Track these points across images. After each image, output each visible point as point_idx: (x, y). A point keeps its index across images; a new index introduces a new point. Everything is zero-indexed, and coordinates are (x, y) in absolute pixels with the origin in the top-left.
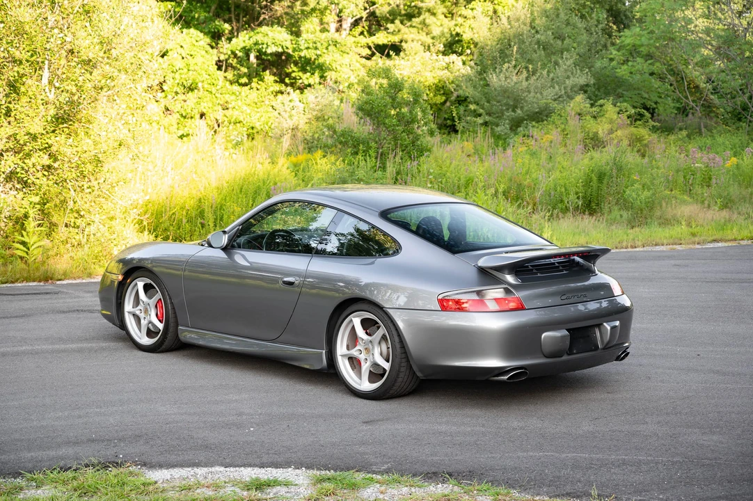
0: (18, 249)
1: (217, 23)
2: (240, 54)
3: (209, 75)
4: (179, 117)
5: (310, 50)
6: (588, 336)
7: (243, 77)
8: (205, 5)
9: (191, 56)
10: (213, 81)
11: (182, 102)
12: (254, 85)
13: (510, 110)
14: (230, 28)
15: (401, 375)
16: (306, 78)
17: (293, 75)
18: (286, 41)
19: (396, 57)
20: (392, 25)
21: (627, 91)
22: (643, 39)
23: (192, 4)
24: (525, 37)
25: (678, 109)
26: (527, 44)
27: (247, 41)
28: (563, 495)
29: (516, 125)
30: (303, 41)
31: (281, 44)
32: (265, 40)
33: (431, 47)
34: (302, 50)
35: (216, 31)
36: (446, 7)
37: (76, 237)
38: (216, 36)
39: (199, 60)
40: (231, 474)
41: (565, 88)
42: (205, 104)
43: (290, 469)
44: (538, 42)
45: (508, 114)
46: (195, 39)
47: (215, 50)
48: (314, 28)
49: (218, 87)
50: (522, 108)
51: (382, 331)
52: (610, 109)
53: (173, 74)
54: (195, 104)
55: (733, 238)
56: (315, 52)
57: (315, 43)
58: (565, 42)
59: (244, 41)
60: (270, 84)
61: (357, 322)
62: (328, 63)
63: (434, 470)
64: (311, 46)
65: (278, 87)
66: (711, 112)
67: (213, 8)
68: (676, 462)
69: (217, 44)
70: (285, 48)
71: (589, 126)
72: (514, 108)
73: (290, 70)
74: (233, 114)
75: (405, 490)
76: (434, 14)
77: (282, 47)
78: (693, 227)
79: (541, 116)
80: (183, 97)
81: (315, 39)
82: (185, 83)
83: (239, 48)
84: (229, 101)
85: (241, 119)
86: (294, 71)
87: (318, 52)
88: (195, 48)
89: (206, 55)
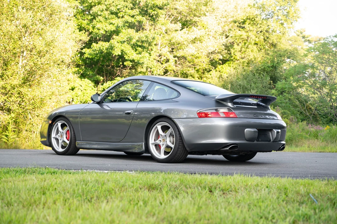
0: (4, 138)
1: (97, 76)
6: (266, 134)
8: (92, 69)
9: (85, 90)
14: (103, 79)
15: (180, 150)
22: (286, 85)
23: (86, 69)
24: (234, 83)
26: (235, 86)
27: (110, 85)
35: (97, 80)
36: (199, 74)
37: (30, 136)
38: (97, 83)
39: (89, 92)
44: (240, 86)
46: (87, 83)
47: (96, 89)
51: (171, 130)
53: (77, 97)
59: (109, 85)
61: (159, 127)
67: (96, 70)
69: (97, 86)
82: (82, 101)
83: (107, 87)
88: (87, 87)
89: (92, 90)
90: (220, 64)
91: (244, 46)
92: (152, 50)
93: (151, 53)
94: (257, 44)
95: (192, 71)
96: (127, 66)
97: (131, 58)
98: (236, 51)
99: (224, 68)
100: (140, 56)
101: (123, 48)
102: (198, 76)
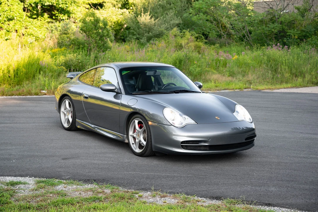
2: (33, 5)
3: (19, 14)
4: (6, 31)
5: (63, 5)
7: (34, 15)
9: (12, 5)
10: (21, 16)
11: (7, 25)
12: (39, 18)
13: (147, 33)
16: (61, 16)
17: (57, 15)
19: (101, 9)
21: (196, 27)
22: (203, 5)
25: (218, 35)
26: (155, 5)
28: (140, 189)
29: (149, 39)
31: (51, 1)
33: (116, 5)
34: (60, 4)
40: (2, 179)
41: (170, 25)
42: (18, 26)
43: (27, 177)
45: (146, 34)
49: (23, 19)
50: (152, 32)
52: (188, 34)
53: (4, 13)
54: (13, 26)
55: (233, 88)
56: (66, 5)
57: (66, 2)
58: (171, 5)
60: (46, 18)
62: (71, 10)
63: (88, 178)
64: (64, 2)
65: (49, 20)
66: (230, 37)
68: (189, 177)
70: (53, 3)
71: (179, 40)
72: (149, 32)
73: (55, 13)
74: (30, 31)
75: (75, 186)
77: (52, 3)
78: (217, 83)
79: (159, 36)
80: (8, 23)
83: (33, 2)
84: (28, 25)
85: (33, 33)
86: (56, 14)
87: (67, 6)
88: (13, 2)
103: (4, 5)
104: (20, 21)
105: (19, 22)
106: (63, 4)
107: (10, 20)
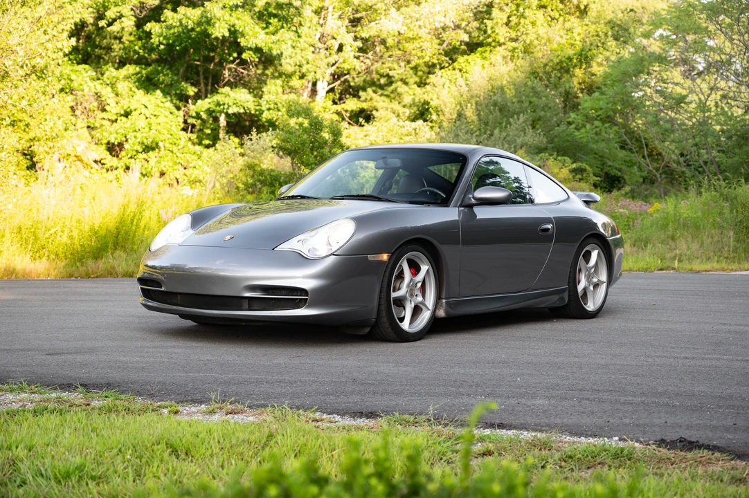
1: (183, 85)
2: (204, 116)
3: (171, 135)
5: (271, 111)
7: (207, 139)
8: (173, 69)
9: (155, 116)
10: (175, 140)
11: (143, 160)
12: (218, 146)
14: (196, 90)
18: (248, 102)
20: (364, 93)
21: (586, 155)
22: (601, 103)
30: (265, 102)
31: (242, 104)
32: (226, 100)
34: (264, 111)
35: (182, 93)
36: (417, 76)
38: (183, 98)
39: (161, 119)
42: (166, 163)
44: (495, 104)
46: (157, 100)
47: (181, 112)
48: (276, 90)
49: (180, 147)
53: (135, 133)
54: (155, 162)
56: (277, 113)
57: (276, 104)
63: (72, 382)
64: (272, 106)
67: (181, 71)
69: (184, 107)
70: (246, 108)
74: (193, 173)
75: (24, 395)
76: (406, 83)
77: (244, 108)
80: (144, 156)
81: (276, 100)
82: (145, 141)
83: (204, 110)
84: (190, 160)
85: (201, 178)
88: (159, 109)
89: (171, 116)
90: (464, 53)
91: (515, 12)
92: (301, 24)
93: (299, 31)
94: (544, 7)
95: (398, 71)
96: (249, 61)
97: (251, 43)
98: (497, 23)
99: (472, 63)
100: (274, 38)
101: (233, 20)
102: (417, 79)
103: (136, 117)
104: (172, 152)
105: (170, 154)
106: (269, 109)
107: (148, 149)
